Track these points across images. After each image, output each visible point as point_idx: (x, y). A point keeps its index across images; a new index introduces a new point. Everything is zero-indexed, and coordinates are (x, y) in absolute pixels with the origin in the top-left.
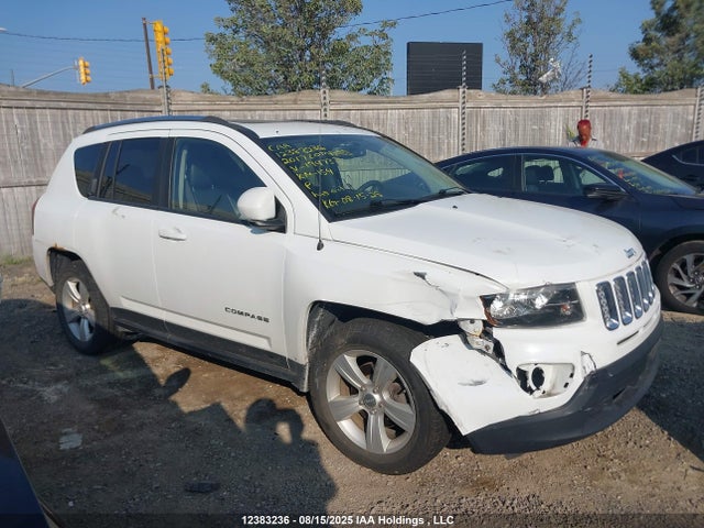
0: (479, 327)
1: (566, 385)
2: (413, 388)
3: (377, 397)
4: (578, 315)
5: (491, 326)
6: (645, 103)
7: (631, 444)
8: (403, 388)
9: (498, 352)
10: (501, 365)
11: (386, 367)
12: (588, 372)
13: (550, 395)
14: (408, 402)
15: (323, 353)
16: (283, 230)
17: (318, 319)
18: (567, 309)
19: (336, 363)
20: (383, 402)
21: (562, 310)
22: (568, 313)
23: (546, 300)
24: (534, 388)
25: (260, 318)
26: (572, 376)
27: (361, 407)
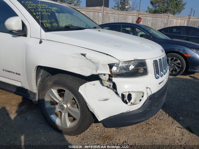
0: (107, 77)
1: (140, 100)
2: (79, 102)
3: (65, 106)
4: (145, 72)
5: (112, 77)
6: (154, 16)
7: (157, 119)
8: (76, 102)
9: (114, 87)
10: (115, 92)
11: (69, 94)
12: (149, 95)
13: (134, 104)
14: (78, 108)
15: (43, 88)
16: (25, 35)
17: (41, 74)
18: (141, 70)
19: (48, 92)
20: (68, 107)
21: (140, 71)
22: (142, 72)
23: (133, 67)
24: (128, 101)
25: (17, 74)
26: (143, 97)
27: (59, 110)
